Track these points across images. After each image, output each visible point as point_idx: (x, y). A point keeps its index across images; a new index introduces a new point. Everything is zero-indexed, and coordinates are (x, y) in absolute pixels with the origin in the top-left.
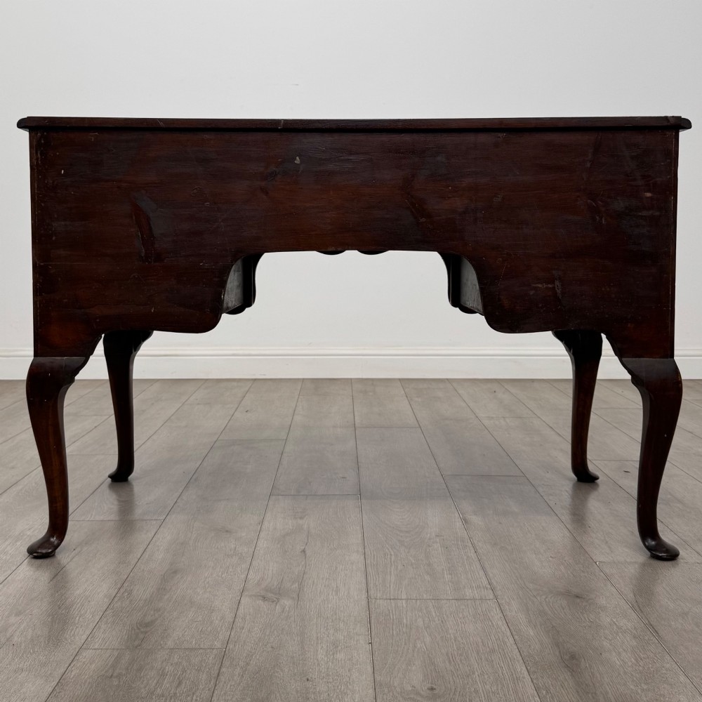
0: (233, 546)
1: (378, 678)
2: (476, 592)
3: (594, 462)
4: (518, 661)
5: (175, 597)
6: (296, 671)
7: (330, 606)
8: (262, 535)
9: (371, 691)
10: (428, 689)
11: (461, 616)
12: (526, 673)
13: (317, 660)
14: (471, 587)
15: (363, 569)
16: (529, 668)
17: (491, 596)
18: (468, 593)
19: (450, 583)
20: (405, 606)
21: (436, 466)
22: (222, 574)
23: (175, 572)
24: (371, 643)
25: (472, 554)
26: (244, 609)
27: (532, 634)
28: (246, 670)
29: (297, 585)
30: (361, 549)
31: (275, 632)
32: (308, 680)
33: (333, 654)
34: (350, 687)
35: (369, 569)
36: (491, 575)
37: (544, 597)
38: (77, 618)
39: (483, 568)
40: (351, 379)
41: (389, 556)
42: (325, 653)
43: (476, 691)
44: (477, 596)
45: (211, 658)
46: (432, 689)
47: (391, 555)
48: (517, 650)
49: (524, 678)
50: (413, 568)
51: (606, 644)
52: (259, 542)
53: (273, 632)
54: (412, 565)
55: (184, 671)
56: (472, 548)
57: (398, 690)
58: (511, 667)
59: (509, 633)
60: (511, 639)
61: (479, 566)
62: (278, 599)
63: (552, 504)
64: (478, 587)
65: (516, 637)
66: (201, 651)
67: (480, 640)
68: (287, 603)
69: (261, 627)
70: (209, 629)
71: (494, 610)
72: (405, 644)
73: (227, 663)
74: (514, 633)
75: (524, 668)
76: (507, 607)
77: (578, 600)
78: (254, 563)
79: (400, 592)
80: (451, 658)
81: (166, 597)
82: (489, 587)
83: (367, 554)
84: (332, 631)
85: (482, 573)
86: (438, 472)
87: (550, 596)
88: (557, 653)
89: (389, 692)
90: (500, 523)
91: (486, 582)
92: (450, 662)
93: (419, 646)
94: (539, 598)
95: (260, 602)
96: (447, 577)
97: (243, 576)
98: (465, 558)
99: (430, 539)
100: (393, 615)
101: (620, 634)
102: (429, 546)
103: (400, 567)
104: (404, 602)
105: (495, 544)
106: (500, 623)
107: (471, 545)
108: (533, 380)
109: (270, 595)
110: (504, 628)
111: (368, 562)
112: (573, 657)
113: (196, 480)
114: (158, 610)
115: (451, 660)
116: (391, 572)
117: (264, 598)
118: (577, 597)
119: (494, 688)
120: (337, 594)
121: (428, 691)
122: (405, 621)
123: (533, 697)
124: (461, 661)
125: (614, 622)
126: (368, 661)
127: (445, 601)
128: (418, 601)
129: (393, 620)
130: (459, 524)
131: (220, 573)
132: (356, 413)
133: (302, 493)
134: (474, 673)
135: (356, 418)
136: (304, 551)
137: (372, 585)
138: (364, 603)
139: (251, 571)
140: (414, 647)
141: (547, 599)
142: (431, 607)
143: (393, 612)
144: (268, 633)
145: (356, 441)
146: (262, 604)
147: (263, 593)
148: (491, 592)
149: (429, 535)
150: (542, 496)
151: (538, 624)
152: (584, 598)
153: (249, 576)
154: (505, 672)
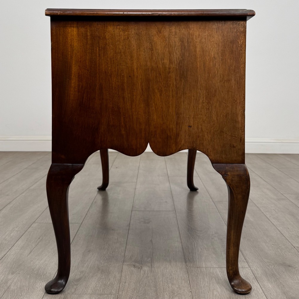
0: (116, 238)
3: (284, 195)
5: (90, 265)
8: (130, 232)
15: (182, 250)
17: (247, 266)
20: (205, 271)
21: (209, 196)
22: (112, 253)
23: (89, 251)
24: (191, 292)
26: (125, 272)
27: (271, 287)
29: (150, 259)
30: (179, 240)
31: (142, 285)
35: (185, 251)
36: (245, 254)
37: (273, 266)
38: (42, 276)
47: (194, 243)
48: (265, 296)
50: (206, 250)
52: (129, 236)
53: (141, 285)
54: (205, 248)
59: (259, 287)
60: (261, 289)
62: (141, 267)
63: (268, 216)
65: (263, 289)
66: (106, 296)
68: (146, 268)
69: (134, 282)
70: (109, 283)
71: (250, 274)
72: (208, 292)
74: (262, 286)
76: (256, 271)
77: (290, 268)
78: (127, 247)
79: (202, 264)
81: (86, 265)
82: (245, 260)
83: (182, 242)
84: (170, 285)
86: (211, 200)
87: (276, 266)
93: (215, 293)
94: (270, 267)
95: (133, 268)
97: (123, 254)
99: (212, 235)
102: (212, 239)
103: (199, 250)
104: (204, 269)
105: (244, 238)
106: (254, 280)
109: (137, 264)
110: (256, 283)
111: (184, 247)
113: (95, 202)
114: (82, 272)
116: (196, 253)
117: (134, 266)
118: (289, 266)
128: (211, 269)
129: (200, 279)
131: (111, 252)
132: (168, 169)
133: (147, 210)
135: (168, 171)
136: (151, 241)
137: (187, 260)
138: (185, 270)
139: (126, 251)
140: (213, 294)
141: (275, 268)
142: (218, 272)
143: (199, 274)
144: (138, 286)
145: (170, 183)
146: (134, 269)
147: (133, 263)
148: (247, 263)
149: (211, 233)
150: (263, 212)
151: (273, 282)
152: (293, 267)
153: (126, 254)
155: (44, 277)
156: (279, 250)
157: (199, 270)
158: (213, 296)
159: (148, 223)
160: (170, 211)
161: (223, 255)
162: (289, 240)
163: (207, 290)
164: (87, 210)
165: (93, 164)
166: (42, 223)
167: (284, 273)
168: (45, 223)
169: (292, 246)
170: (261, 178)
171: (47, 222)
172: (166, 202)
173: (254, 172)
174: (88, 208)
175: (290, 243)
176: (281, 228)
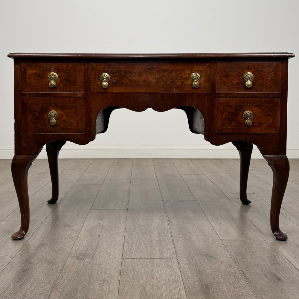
1: (120, 298)
2: (169, 255)
4: (182, 289)
6: (84, 295)
7: (105, 262)
8: (83, 228)
11: (161, 266)
12: (185, 295)
13: (95, 289)
14: (167, 253)
15: (123, 244)
16: (187, 293)
17: (175, 257)
18: (166, 255)
19: (158, 251)
20: (137, 262)
21: (161, 196)
24: (119, 280)
25: (170, 237)
26: (68, 263)
27: (190, 275)
28: (62, 294)
29: (93, 252)
30: (123, 235)
31: (79, 275)
33: (102, 286)
35: (125, 244)
36: (176, 246)
37: (197, 257)
39: (174, 243)
40: (133, 159)
41: (135, 238)
42: (98, 286)
44: (169, 257)
45: (48, 288)
47: (136, 237)
48: (183, 284)
49: (184, 298)
51: (222, 280)
52: (81, 231)
54: (144, 242)
55: (35, 295)
56: (170, 234)
58: (179, 292)
59: (180, 275)
60: (181, 278)
61: (172, 242)
62: (83, 258)
63: (206, 213)
64: (170, 252)
65: (183, 277)
66: (45, 284)
68: (87, 260)
69: (73, 272)
71: (176, 264)
72: (134, 281)
73: (54, 290)
74: (183, 275)
75: (185, 293)
76: (181, 262)
77: (212, 258)
78: (77, 241)
79: (136, 255)
80: (153, 287)
82: (175, 252)
83: (125, 237)
84: (103, 275)
85: (172, 245)
86: (161, 199)
88: (200, 285)
90: (184, 222)
91: (174, 250)
92: (152, 290)
93: (140, 281)
94: (195, 258)
96: (158, 247)
97: (71, 247)
98: (167, 238)
99: (153, 229)
100: (131, 266)
101: (228, 275)
102: (152, 233)
103: (138, 243)
104: (137, 260)
105: (180, 232)
106: (177, 270)
107: (170, 232)
108: (204, 159)
109: (80, 256)
110: (178, 272)
111: (125, 240)
112: (207, 287)
115: (153, 288)
116: (134, 245)
117: (78, 258)
118: (212, 257)
120: (109, 256)
122: (136, 269)
124: (157, 289)
125: (226, 269)
126: (117, 289)
127: (155, 259)
128: (143, 259)
129: (131, 269)
132: (132, 173)
133: (104, 209)
134: (162, 295)
135: (132, 175)
136: (99, 236)
137: (125, 252)
138: (120, 261)
139: (75, 245)
140: (138, 282)
141: (199, 258)
142: (148, 262)
143: (132, 265)
144: (75, 275)
145: (130, 185)
146: (76, 261)
147: (77, 256)
148: (175, 254)
149: (153, 228)
151: (194, 270)
152: (215, 257)
153: (73, 248)
154: (176, 295)
156: (207, 242)
157: (132, 261)
158: (138, 284)
159: (101, 220)
160: (123, 209)
162: (218, 234)
163: (134, 278)
167: (205, 263)
169: (219, 239)
172: (122, 201)
175: (218, 237)
176: (214, 223)
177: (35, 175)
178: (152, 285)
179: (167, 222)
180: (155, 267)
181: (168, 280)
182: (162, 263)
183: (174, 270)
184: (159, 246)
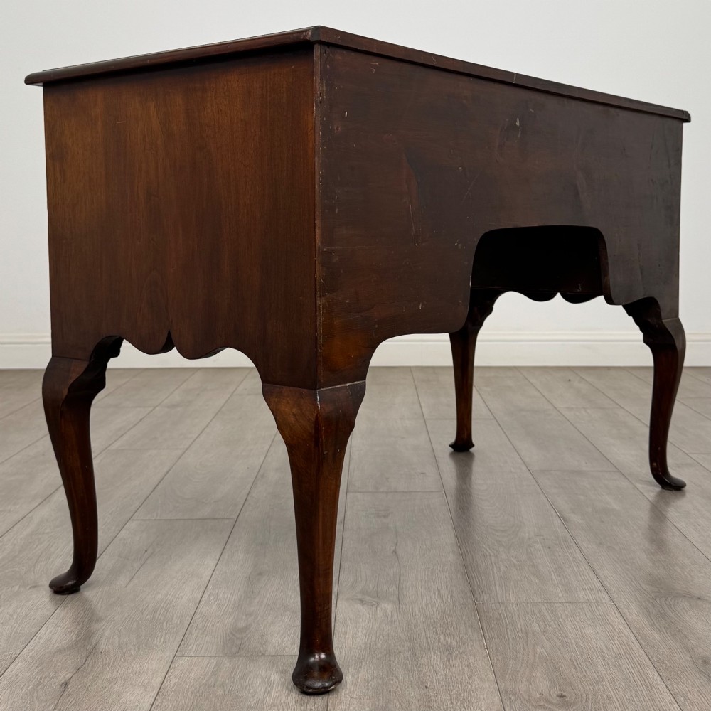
1: (502, 686)
2: (589, 594)
4: (647, 666)
5: (265, 600)
7: (435, 610)
8: (346, 534)
9: (497, 698)
10: (558, 696)
11: (578, 620)
12: (659, 678)
13: (433, 667)
14: (584, 590)
15: (463, 570)
16: (661, 674)
17: (607, 599)
18: (582, 596)
19: (560, 586)
20: (516, 609)
21: (520, 460)
23: (260, 574)
24: (487, 649)
25: (579, 556)
26: (343, 613)
27: (658, 638)
29: (394, 587)
30: (456, 550)
31: (381, 637)
32: (427, 687)
33: (449, 660)
34: (473, 694)
35: (470, 571)
36: (602, 577)
37: (664, 599)
38: (165, 624)
39: (593, 570)
40: (410, 367)
41: (488, 557)
42: (439, 660)
43: (610, 699)
44: (591, 599)
46: (562, 696)
47: (490, 555)
48: (645, 656)
49: (657, 684)
50: (517, 569)
52: (344, 542)
53: (379, 637)
54: (515, 566)
56: (577, 549)
57: (526, 697)
58: (642, 673)
59: (633, 639)
60: (636, 643)
61: (588, 568)
62: (377, 602)
64: (591, 590)
65: (641, 641)
67: (603, 645)
68: (387, 606)
69: (364, 632)
71: (613, 614)
72: (524, 649)
74: (639, 638)
75: (656, 674)
76: (626, 610)
77: (700, 603)
78: (343, 564)
79: (507, 595)
80: (575, 663)
81: (256, 601)
82: (602, 589)
83: (463, 554)
84: (442, 637)
85: (592, 574)
86: (524, 468)
87: (670, 599)
88: (688, 658)
89: (516, 699)
90: (603, 522)
91: (599, 584)
92: (576, 668)
93: (539, 650)
94: (658, 601)
95: (359, 606)
96: (556, 579)
98: (571, 558)
99: (529, 538)
100: (505, 619)
102: (530, 546)
103: (503, 568)
104: (514, 605)
105: (601, 544)
106: (621, 627)
107: (574, 545)
108: (609, 368)
109: (367, 598)
110: (626, 632)
111: (468, 562)
112: (706, 662)
113: (262, 476)
114: (251, 615)
115: (576, 665)
116: (493, 574)
117: (362, 602)
118: (699, 598)
119: (628, 695)
120: (439, 597)
121: (558, 698)
122: (519, 625)
123: (671, 704)
124: (587, 666)
126: (488, 668)
127: (559, 605)
128: (529, 605)
129: (506, 625)
130: (557, 523)
132: (423, 404)
133: (381, 490)
134: (603, 680)
135: (424, 410)
136: (395, 552)
137: (476, 588)
138: (471, 606)
139: (342, 573)
140: (534, 652)
141: (667, 602)
142: (544, 611)
143: (504, 616)
144: (373, 639)
145: (429, 434)
146: (362, 607)
147: (360, 596)
148: (606, 594)
149: (527, 535)
150: (642, 493)
151: (663, 629)
152: (707, 600)
153: (341, 579)
154: (636, 678)
155: (168, 625)
157: (503, 608)
158: (535, 656)
159: (385, 517)
160: (432, 492)
161: (554, 578)
162: (700, 548)
163: (521, 645)
164: (246, 492)
165: (249, 395)
166: (149, 520)
167: (686, 611)
168: (155, 520)
169: (706, 560)
170: (638, 419)
171: (158, 518)
172: (423, 473)
173: (622, 408)
174: (248, 487)
175: (701, 555)
176: (683, 523)
177: (157, 408)
178: (571, 659)
179: (559, 521)
180: (563, 620)
181: (607, 648)
182: (579, 613)
183: (613, 627)
184: (559, 576)
